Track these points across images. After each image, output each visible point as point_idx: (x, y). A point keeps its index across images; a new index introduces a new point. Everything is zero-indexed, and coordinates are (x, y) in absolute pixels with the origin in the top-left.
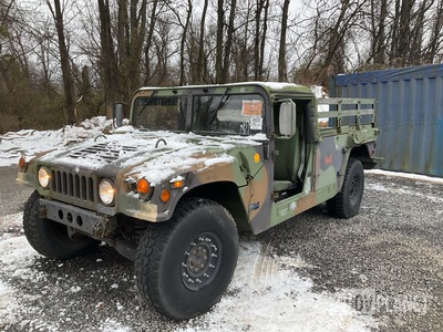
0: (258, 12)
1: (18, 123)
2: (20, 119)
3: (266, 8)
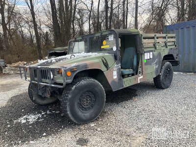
1: (17, 59)
2: (19, 57)
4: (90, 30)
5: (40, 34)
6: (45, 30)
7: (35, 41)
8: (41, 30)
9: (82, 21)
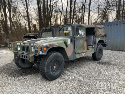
0: (82, 7)
1: (17, 39)
2: (18, 38)
3: (85, 6)
4: (61, 23)
5: (31, 25)
6: (34, 22)
7: (28, 29)
8: (32, 22)
9: (57, 18)
